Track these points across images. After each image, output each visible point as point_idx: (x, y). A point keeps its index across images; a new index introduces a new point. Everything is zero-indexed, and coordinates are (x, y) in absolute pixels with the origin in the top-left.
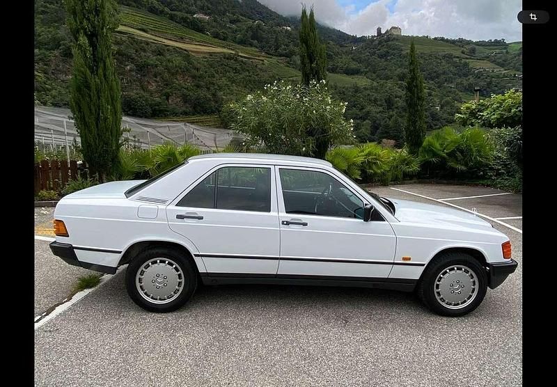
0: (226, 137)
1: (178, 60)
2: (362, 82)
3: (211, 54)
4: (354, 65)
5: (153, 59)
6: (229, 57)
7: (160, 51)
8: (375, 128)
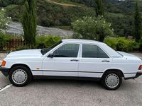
0: (71, 33)
1: (59, 9)
2: (121, 16)
3: (70, 7)
4: (118, 10)
5: (51, 8)
6: (75, 8)
7: (53, 6)
8: (125, 32)
